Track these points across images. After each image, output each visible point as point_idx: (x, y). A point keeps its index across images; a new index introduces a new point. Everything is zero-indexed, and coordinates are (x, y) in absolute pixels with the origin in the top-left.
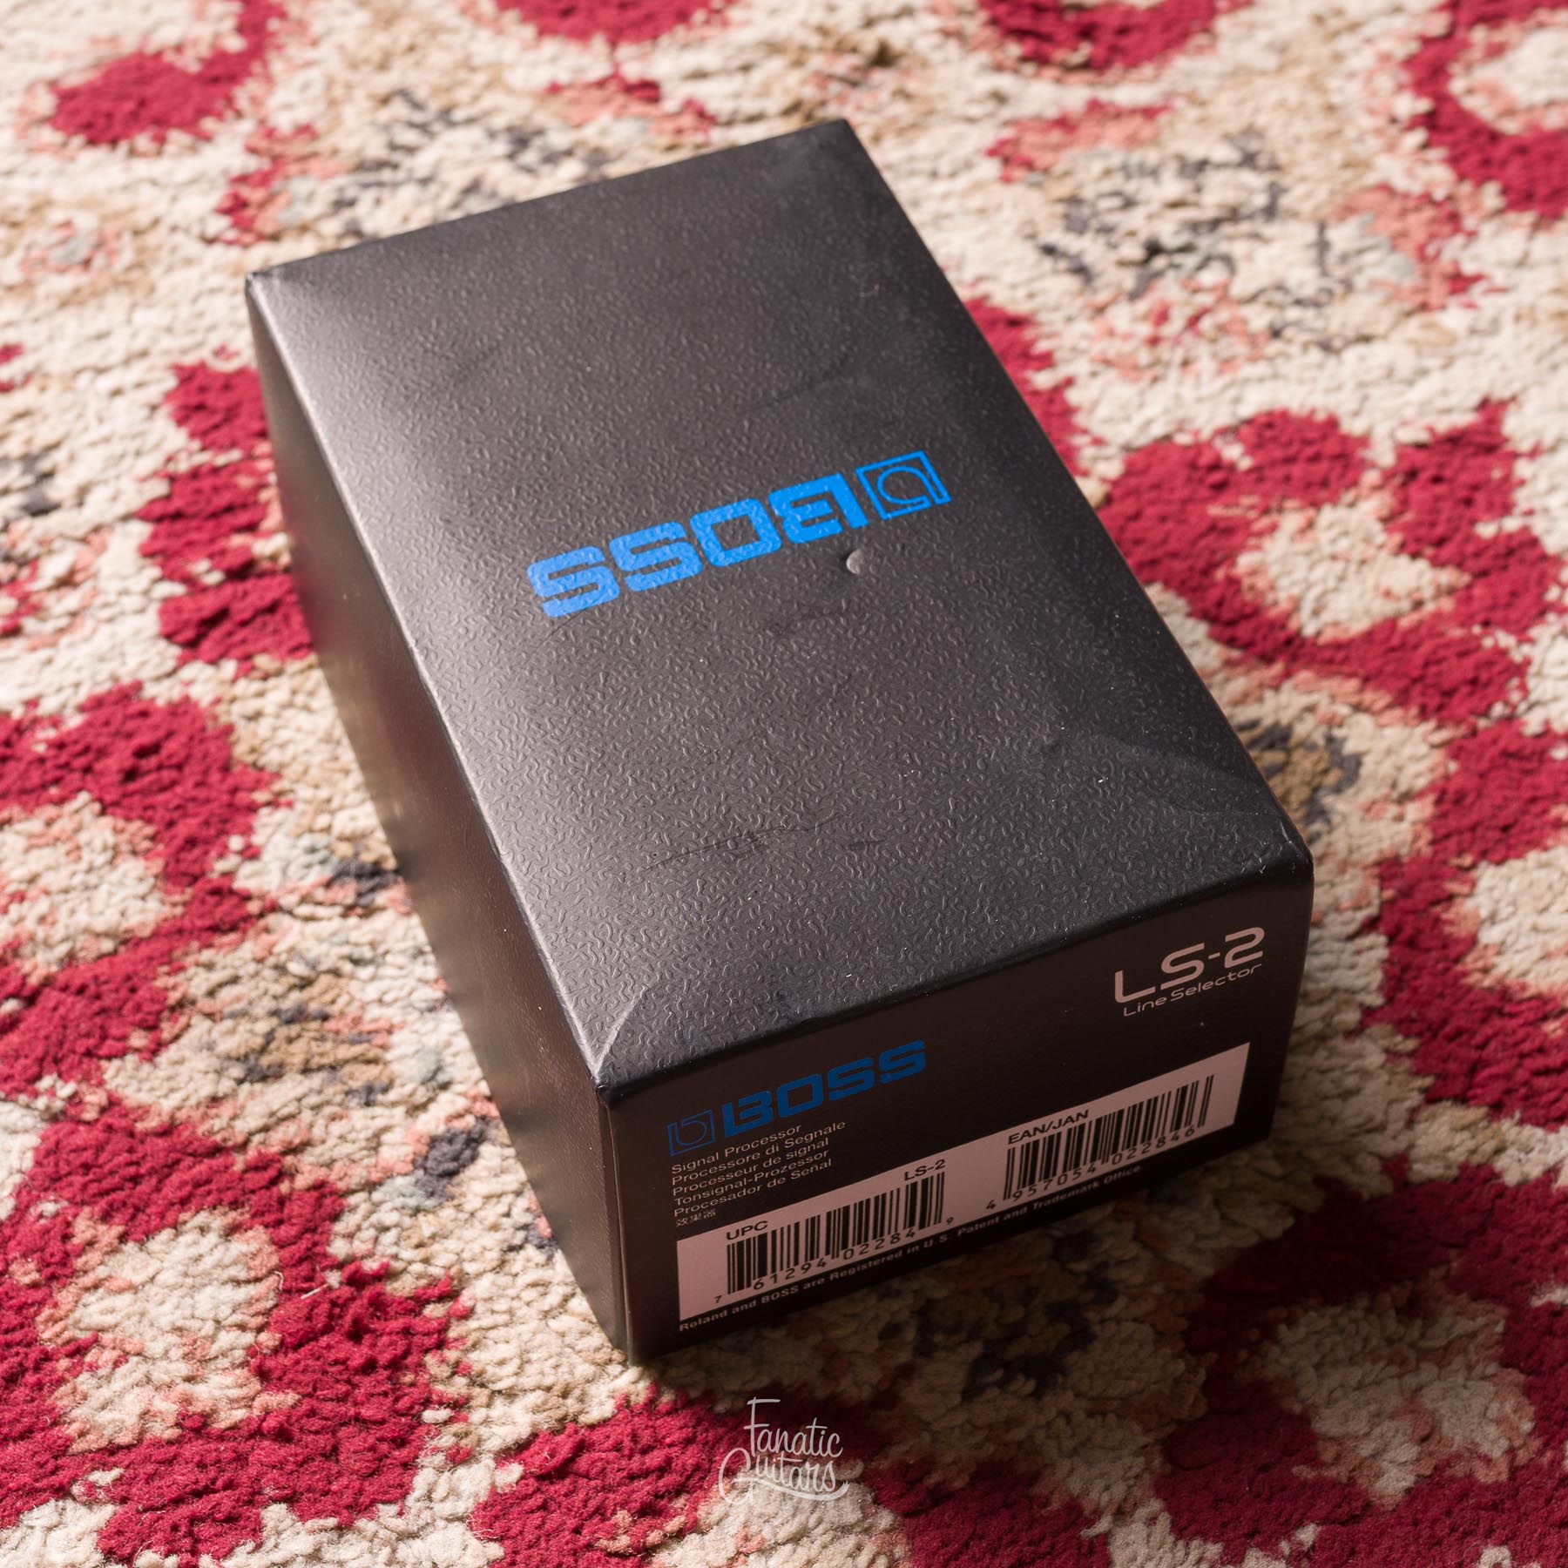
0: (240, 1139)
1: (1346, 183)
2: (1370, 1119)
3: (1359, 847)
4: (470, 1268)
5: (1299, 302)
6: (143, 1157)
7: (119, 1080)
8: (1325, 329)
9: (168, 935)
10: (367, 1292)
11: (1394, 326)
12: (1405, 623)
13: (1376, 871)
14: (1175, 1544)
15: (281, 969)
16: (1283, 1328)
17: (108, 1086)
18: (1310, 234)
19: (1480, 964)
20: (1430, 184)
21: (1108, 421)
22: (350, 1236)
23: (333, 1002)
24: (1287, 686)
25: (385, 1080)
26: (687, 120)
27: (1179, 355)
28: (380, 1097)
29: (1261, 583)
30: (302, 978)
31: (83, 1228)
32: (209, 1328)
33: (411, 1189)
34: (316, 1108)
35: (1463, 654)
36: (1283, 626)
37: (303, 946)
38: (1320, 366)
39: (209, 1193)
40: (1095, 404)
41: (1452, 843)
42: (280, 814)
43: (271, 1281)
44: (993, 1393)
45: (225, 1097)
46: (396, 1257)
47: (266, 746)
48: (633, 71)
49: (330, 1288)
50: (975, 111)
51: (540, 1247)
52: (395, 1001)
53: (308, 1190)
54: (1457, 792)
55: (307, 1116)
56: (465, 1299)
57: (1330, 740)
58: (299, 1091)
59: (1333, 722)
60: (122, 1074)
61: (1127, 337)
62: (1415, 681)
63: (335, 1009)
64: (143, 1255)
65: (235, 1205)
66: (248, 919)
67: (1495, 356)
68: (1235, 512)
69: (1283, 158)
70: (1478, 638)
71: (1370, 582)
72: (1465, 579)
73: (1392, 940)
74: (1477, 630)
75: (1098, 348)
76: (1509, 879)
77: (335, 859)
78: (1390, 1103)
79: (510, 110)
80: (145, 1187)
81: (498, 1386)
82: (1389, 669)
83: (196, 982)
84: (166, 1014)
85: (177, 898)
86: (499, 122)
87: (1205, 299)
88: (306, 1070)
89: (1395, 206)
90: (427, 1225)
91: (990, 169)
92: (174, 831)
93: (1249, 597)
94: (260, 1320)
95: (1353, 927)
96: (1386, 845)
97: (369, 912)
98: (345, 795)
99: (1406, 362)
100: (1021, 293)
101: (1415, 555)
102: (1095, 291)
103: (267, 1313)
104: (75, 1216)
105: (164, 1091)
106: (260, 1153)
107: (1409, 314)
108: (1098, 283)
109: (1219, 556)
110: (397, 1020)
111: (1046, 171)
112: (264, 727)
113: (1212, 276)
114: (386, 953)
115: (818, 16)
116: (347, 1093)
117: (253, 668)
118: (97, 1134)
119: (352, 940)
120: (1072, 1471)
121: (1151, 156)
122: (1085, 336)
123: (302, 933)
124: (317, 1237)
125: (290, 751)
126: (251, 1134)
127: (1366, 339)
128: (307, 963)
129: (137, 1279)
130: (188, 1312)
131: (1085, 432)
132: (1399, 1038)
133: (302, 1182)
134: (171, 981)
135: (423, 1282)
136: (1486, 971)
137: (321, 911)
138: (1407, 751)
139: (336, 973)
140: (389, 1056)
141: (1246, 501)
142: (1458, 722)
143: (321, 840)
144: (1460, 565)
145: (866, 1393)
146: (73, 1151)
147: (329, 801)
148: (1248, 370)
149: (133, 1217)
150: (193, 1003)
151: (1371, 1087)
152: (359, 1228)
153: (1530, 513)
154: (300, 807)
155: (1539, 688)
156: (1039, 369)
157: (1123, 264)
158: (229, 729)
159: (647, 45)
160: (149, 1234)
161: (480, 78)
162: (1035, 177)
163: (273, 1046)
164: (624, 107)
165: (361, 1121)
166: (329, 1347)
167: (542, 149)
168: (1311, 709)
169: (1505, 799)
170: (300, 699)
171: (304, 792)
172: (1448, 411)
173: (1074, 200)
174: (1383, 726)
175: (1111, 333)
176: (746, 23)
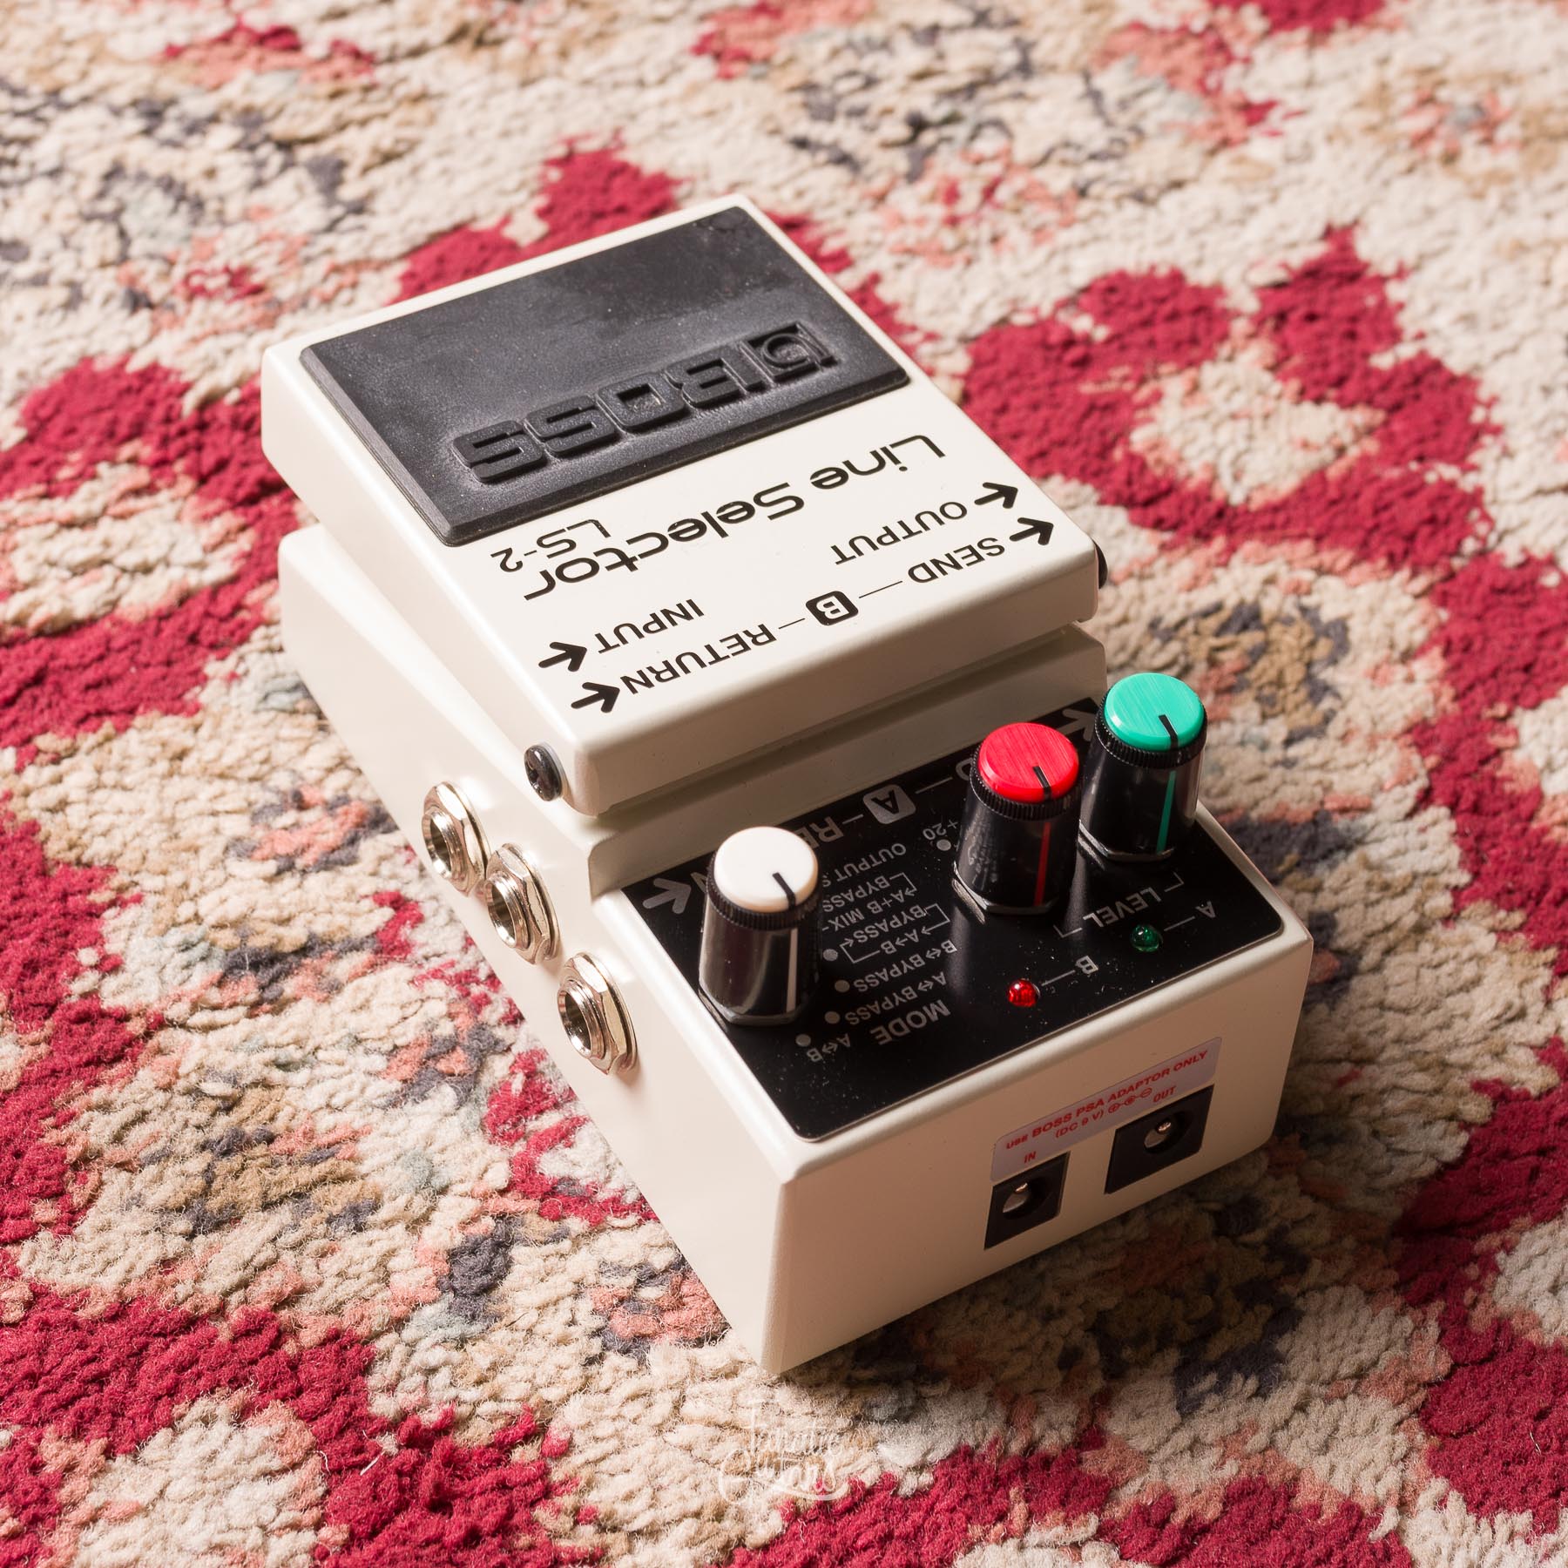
0: (215, 1303)
1: (1096, 27)
2: (1509, 1007)
3: (1382, 717)
4: (552, 1394)
5: (1093, 157)
6: (101, 1350)
7: (37, 1265)
8: (1132, 181)
9: (39, 1081)
10: (438, 1449)
11: (1202, 168)
12: (1334, 473)
13: (1409, 739)
14: (1477, 1523)
15: (195, 1093)
16: (1500, 1256)
17: (26, 1275)
18: (1078, 86)
19: (1556, 818)
20: (1183, 15)
21: (933, 313)
22: (391, 1389)
23: (272, 1119)
24: (1236, 560)
25: (369, 1195)
26: (342, 63)
27: (985, 232)
28: (371, 1218)
29: (1168, 457)
30: (224, 1098)
31: (54, 1450)
32: (255, 1537)
33: (444, 1319)
34: (298, 1246)
35: (1410, 494)
36: (1209, 498)
37: (212, 1060)
38: (1141, 220)
39: (199, 1375)
40: (913, 296)
41: (1479, 694)
42: (132, 913)
43: (314, 1462)
44: (1211, 1401)
45: (178, 1257)
46: (456, 1400)
47: (86, 838)
48: (260, 20)
49: (388, 1457)
50: (661, 10)
51: (625, 1352)
52: (348, 1103)
53: (323, 1344)
54: (1462, 639)
55: (288, 1258)
56: (557, 1432)
57: (1304, 610)
58: (270, 1230)
59: (1298, 590)
60: (40, 1256)
61: (921, 222)
62: (1370, 531)
63: (279, 1126)
64: (139, 1469)
65: (236, 1382)
66: (131, 1041)
67: (1320, 182)
68: (1110, 386)
69: (1017, 11)
70: (1419, 474)
71: (1283, 437)
72: (1380, 416)
73: (1454, 807)
74: (1414, 466)
75: (893, 237)
76: (1551, 722)
77: (219, 952)
78: (1521, 985)
79: (132, 83)
80: (115, 1385)
81: (635, 1526)
82: (1340, 521)
83: (96, 1130)
84: (69, 1174)
85: (36, 1035)
86: (121, 96)
87: (993, 169)
88: (267, 1206)
89: (1157, 44)
90: (480, 1356)
91: (703, 67)
93: (1158, 471)
94: (315, 1513)
95: (1409, 803)
96: (1409, 709)
97: (279, 1006)
98: (202, 879)
99: (1231, 201)
100: (787, 193)
101: (1319, 400)
102: (869, 179)
103: (321, 1502)
104: (39, 1440)
105: (98, 1267)
106: (247, 1314)
107: (1213, 152)
108: (868, 170)
109: (1111, 435)
110: (358, 1125)
111: (766, 60)
112: (75, 815)
113: (989, 144)
114: (317, 1048)
116: (329, 1221)
117: (38, 752)
118: (30, 1337)
119: (272, 1042)
120: (1332, 1469)
121: (877, 30)
122: (874, 228)
123: (206, 1047)
124: (352, 1398)
125: (115, 844)
126: (227, 1293)
127: (1177, 185)
128: (227, 1080)
129: (144, 1498)
130: (222, 1524)
131: (913, 329)
132: (1502, 914)
133: (309, 1337)
134: (64, 1133)
135: (500, 1423)
137: (220, 1017)
138: (1390, 607)
139: (266, 1085)
140: (363, 1169)
141: (1119, 372)
142: (1432, 565)
143: (195, 932)
144: (1370, 402)
145: (1067, 1434)
146: (11, 1361)
147: (185, 886)
148: (1064, 237)
149: (113, 1426)
150: (99, 1154)
151: (1493, 971)
152: (400, 1377)
153: (1421, 336)
154: (151, 900)
155: (1504, 516)
156: (837, 270)
157: (887, 145)
158: (33, 827)
160: (140, 1440)
161: (81, 53)
162: (757, 69)
163: (216, 1185)
164: (261, 60)
165: (356, 1250)
166: (412, 1526)
167: (180, 119)
168: (1270, 581)
169: (1515, 637)
170: (109, 777)
171: (149, 882)
172: (1293, 245)
173: (809, 87)
174: (1355, 586)
175: (900, 220)
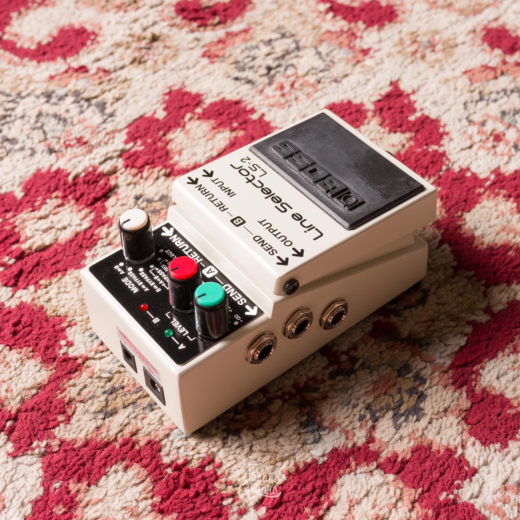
0: (114, 437)
1: (317, 34)
2: (473, 299)
4: (214, 450)
5: (321, 71)
6: (82, 456)
7: (61, 434)
8: (333, 76)
9: (54, 380)
10: (184, 470)
11: (353, 70)
12: (403, 153)
13: (434, 226)
14: (485, 448)
15: (100, 377)
16: (481, 371)
17: (58, 437)
18: (313, 51)
19: (480, 242)
20: (341, 27)
21: (281, 122)
22: (168, 455)
23: (123, 382)
26: (101, 74)
27: (293, 97)
28: (155, 407)
30: (108, 378)
31: (73, 487)
32: (134, 503)
33: (180, 432)
34: (135, 418)
35: (425, 155)
37: (103, 367)
38: (337, 87)
39: (112, 459)
40: (275, 118)
41: (452, 210)
42: (74, 328)
43: (148, 479)
44: (404, 424)
45: (101, 426)
46: (187, 455)
47: (58, 308)
48: (75, 65)
49: (170, 475)
50: (192, 45)
51: (234, 434)
53: (146, 445)
54: (446, 195)
55: (133, 421)
56: (217, 460)
58: (127, 414)
60: (61, 431)
61: (274, 97)
63: (125, 384)
64: (98, 488)
65: (123, 459)
66: (79, 365)
67: (387, 69)
69: (293, 32)
70: (427, 149)
71: (386, 144)
72: (413, 134)
73: (450, 244)
74: (425, 147)
75: (267, 102)
76: (474, 215)
79: (41, 88)
80: (88, 465)
83: (72, 392)
84: (66, 406)
85: (51, 367)
86: (38, 92)
87: (293, 79)
88: (125, 407)
89: (335, 36)
90: (192, 442)
91: (205, 61)
92: (39, 346)
94: (151, 494)
95: (437, 244)
99: (362, 78)
100: (234, 94)
101: (395, 132)
102: (257, 86)
103: (152, 490)
104: (68, 484)
105: (78, 432)
106: (123, 439)
107: (355, 65)
108: (257, 84)
111: (223, 56)
112: (54, 302)
113: (290, 71)
115: (127, 32)
116: (143, 409)
117: (40, 285)
118: (62, 455)
120: (441, 439)
121: (254, 43)
122: (260, 100)
123: (101, 364)
124: (157, 459)
125: (66, 309)
126: (117, 434)
127: (346, 76)
128: (108, 372)
129: (101, 497)
130: (125, 501)
131: (276, 128)
132: (468, 272)
133: (142, 443)
134: (63, 395)
135: (201, 460)
136: (482, 244)
137: (104, 354)
139: (120, 372)
142: (434, 175)
143: (92, 332)
144: (410, 131)
145: (364, 440)
146: (57, 463)
148: (316, 95)
149: (89, 477)
150: (74, 399)
151: (468, 290)
152: (170, 451)
153: (422, 109)
154: (79, 324)
155: (453, 158)
156: (252, 114)
157: (261, 76)
158: (42, 307)
159: (76, 56)
160: (98, 480)
161: (25, 81)
162: (221, 59)
163: (109, 403)
164: (77, 76)
165: (152, 416)
166: (179, 494)
167: (56, 96)
169: (461, 192)
170: (62, 290)
171: (78, 319)
172: (382, 88)
173: (236, 62)
175: (268, 97)
176: (105, 41)
